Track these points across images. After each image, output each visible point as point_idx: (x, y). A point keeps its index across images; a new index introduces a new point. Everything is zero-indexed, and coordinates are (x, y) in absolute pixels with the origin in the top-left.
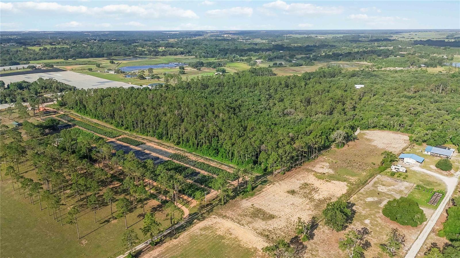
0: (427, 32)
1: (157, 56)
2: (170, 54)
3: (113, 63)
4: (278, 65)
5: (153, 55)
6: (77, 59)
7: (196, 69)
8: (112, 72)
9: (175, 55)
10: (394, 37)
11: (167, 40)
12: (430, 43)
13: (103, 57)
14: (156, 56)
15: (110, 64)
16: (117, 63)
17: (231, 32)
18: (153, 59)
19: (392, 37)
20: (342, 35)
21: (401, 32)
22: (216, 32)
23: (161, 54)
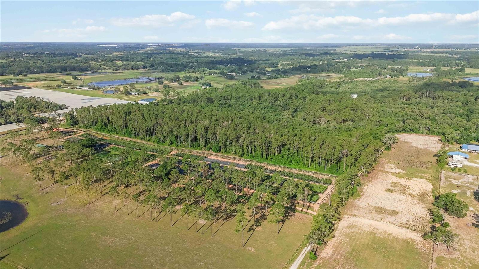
0: (363, 45)
1: (118, 70)
2: (132, 68)
3: (75, 78)
4: (256, 78)
5: (113, 70)
6: (28, 75)
7: (176, 83)
8: (85, 89)
9: (137, 69)
10: (338, 50)
11: (112, 54)
12: (375, 56)
13: (56, 72)
14: (116, 70)
15: (73, 80)
16: (81, 79)
17: (173, 45)
18: (116, 74)
19: (335, 50)
20: (289, 49)
21: (339, 46)
22: (157, 44)
23: (123, 67)
